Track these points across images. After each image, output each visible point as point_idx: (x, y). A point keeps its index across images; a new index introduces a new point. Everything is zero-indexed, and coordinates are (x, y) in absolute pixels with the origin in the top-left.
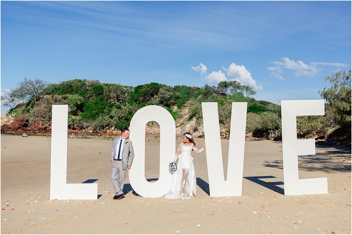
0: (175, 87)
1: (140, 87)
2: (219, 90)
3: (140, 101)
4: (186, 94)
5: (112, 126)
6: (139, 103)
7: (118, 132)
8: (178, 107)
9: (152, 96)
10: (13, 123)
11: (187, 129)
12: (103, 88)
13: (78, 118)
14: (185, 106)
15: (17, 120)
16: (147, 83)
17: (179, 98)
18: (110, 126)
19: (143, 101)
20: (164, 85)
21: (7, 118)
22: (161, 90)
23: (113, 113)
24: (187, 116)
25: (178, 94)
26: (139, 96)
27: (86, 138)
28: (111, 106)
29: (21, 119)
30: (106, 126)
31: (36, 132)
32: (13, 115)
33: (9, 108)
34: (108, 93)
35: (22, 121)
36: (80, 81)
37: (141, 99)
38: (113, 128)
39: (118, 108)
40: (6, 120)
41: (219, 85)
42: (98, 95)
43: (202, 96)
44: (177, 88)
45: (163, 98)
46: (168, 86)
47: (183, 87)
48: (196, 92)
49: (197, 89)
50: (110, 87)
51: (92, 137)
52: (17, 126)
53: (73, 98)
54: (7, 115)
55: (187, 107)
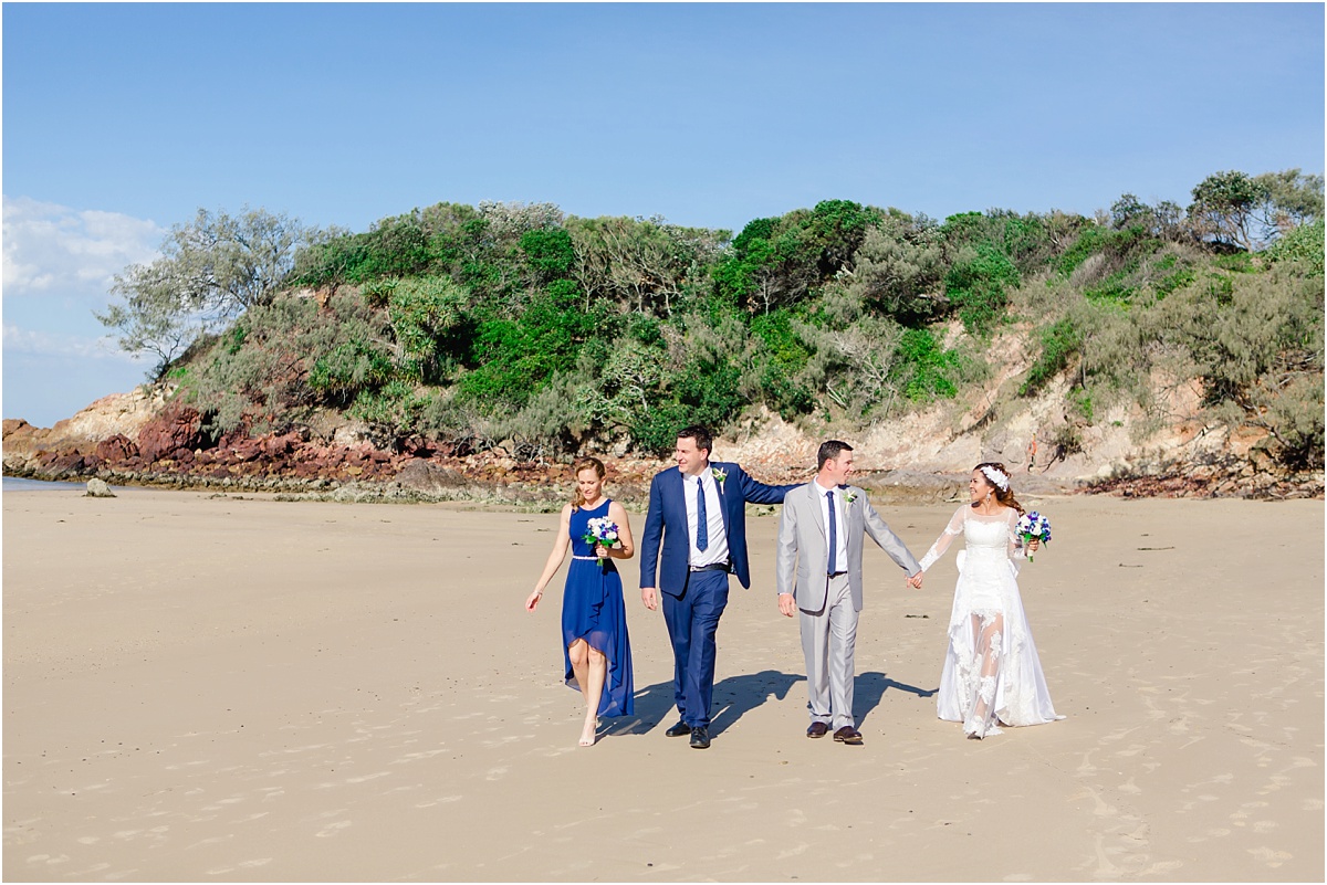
0: (951, 219)
1: (761, 228)
2: (1200, 224)
3: (761, 300)
4: (1010, 253)
5: (615, 438)
6: (760, 312)
7: (645, 463)
8: (967, 322)
9: (827, 268)
10: (146, 430)
11: (1018, 442)
12: (572, 244)
13: (447, 394)
14: (1004, 321)
16: (799, 208)
17: (975, 276)
18: (606, 436)
19: (779, 300)
22: (871, 234)
23: (614, 368)
24: (1017, 371)
25: (965, 255)
26: (756, 275)
27: (415, 498)
28: (611, 332)
29: (181, 409)
30: (586, 435)
31: (235, 469)
32: (167, 393)
33: (156, 361)
34: (598, 268)
35: (187, 417)
36: (461, 213)
37: (768, 289)
38: (621, 447)
39: (647, 342)
41: (1198, 196)
42: (547, 279)
43: (1100, 257)
44: (964, 228)
45: (884, 276)
46: (914, 216)
47: (996, 217)
48: (1067, 243)
49: (1076, 225)
50: (607, 238)
52: (165, 441)
53: (419, 294)
55: (1020, 325)
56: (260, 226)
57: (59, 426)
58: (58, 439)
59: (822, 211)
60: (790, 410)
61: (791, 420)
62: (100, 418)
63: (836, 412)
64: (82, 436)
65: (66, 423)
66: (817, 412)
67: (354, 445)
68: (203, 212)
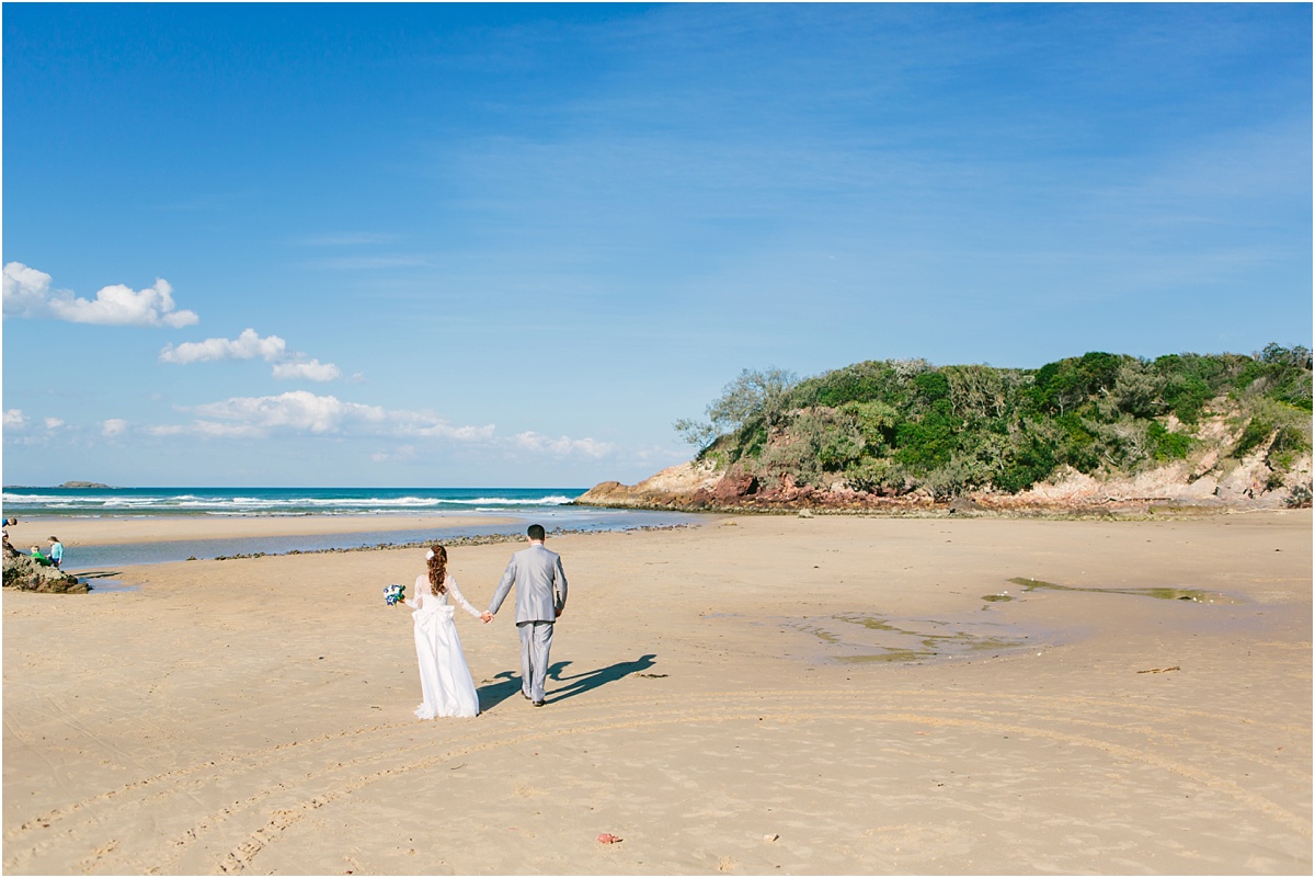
0: (1159, 359)
1: (1050, 369)
3: (1057, 408)
4: (1203, 378)
5: (982, 484)
6: (1057, 414)
7: (1004, 497)
8: (1179, 417)
9: (1094, 390)
10: (722, 486)
12: (946, 380)
13: (887, 463)
14: (1205, 416)
15: (732, 478)
16: (1072, 356)
17: (1183, 390)
19: (1068, 407)
20: (1126, 357)
21: (694, 473)
22: (1124, 372)
23: (987, 447)
24: (1228, 443)
25: (1178, 379)
26: (1054, 395)
27: (964, 516)
29: (742, 474)
32: (709, 466)
33: (699, 449)
34: (960, 393)
36: (877, 365)
37: (1061, 401)
38: (987, 489)
40: (693, 477)
42: (932, 399)
43: (1264, 379)
44: (1168, 364)
45: (1132, 394)
46: (1137, 358)
47: (1187, 357)
48: (1235, 371)
49: (1240, 360)
50: (967, 376)
51: (982, 513)
52: (734, 491)
53: (873, 411)
54: (693, 465)
55: (1216, 417)
56: (776, 376)
57: (641, 484)
58: (642, 491)
59: (1090, 357)
60: (1087, 467)
61: (1086, 472)
62: (667, 480)
63: (1112, 469)
64: (658, 489)
65: (645, 483)
66: (1100, 468)
67: (843, 491)
68: (745, 370)
